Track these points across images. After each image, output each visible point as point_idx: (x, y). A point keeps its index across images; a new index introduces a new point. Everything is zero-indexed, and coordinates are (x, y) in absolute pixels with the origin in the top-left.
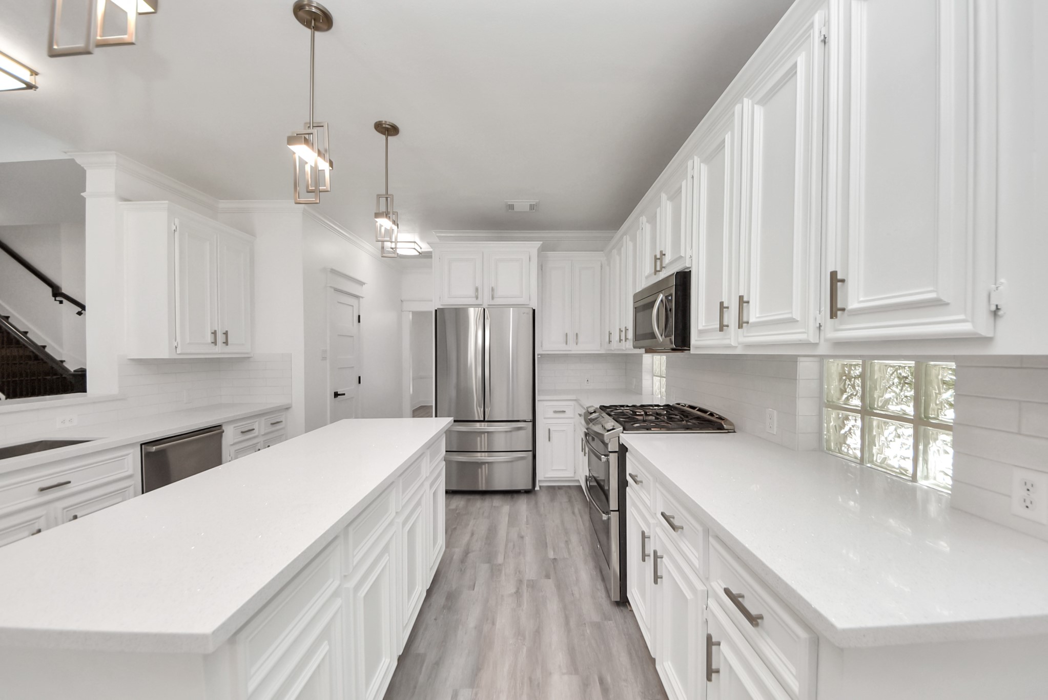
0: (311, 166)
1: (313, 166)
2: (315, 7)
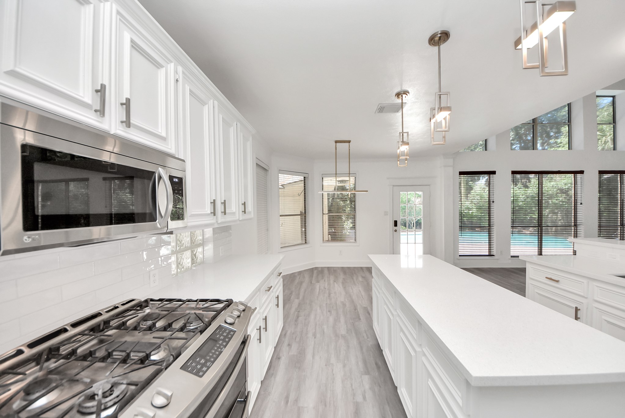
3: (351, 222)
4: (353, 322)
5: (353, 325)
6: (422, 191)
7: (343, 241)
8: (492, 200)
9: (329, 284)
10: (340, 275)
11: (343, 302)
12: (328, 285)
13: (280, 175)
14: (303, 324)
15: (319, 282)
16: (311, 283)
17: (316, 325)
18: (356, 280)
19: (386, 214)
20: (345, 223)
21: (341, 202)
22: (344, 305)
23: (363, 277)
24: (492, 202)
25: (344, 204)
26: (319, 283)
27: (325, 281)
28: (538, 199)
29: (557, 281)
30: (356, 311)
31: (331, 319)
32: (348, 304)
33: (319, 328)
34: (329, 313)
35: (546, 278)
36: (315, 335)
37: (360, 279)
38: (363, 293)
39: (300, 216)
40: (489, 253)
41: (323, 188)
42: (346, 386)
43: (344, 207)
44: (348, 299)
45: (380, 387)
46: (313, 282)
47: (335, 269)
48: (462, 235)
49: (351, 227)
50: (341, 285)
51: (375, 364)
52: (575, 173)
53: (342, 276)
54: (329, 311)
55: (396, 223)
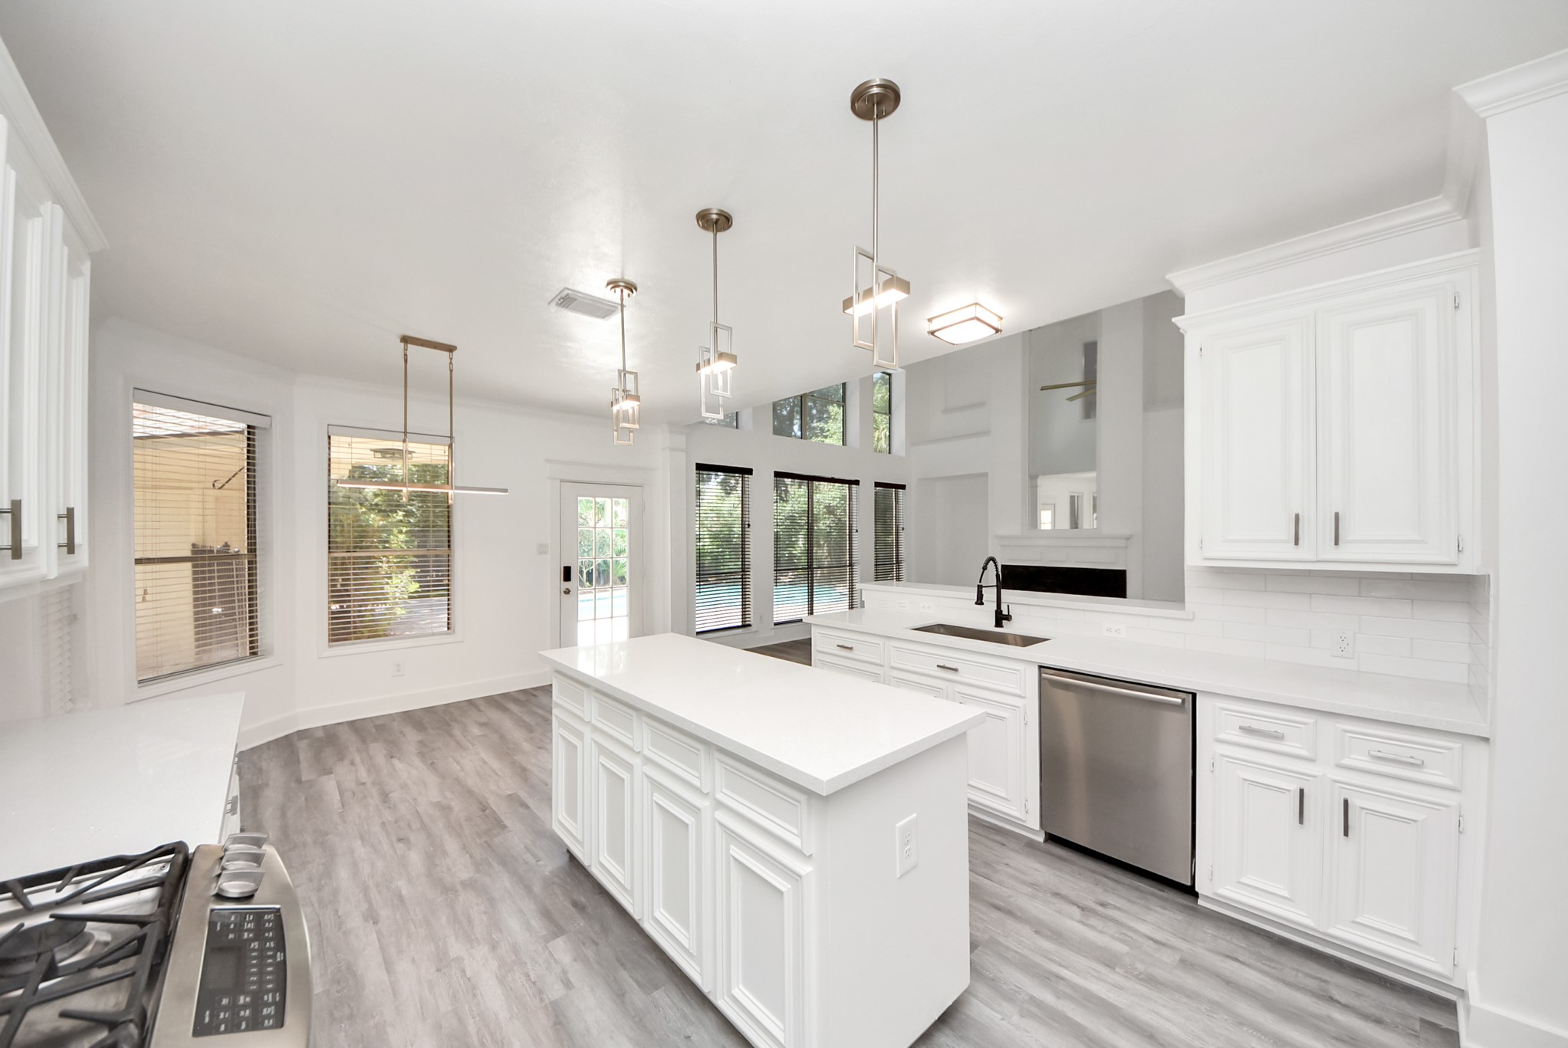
3: (414, 577)
4: (485, 842)
5: (489, 846)
6: (626, 498)
7: (379, 636)
8: (747, 523)
9: (372, 768)
10: (404, 736)
11: (438, 802)
12: (369, 771)
13: (136, 406)
14: (316, 905)
15: (331, 773)
16: (299, 781)
17: (366, 890)
18: (465, 736)
19: (542, 550)
20: (389, 581)
21: (372, 516)
22: (445, 809)
23: (482, 725)
24: (747, 526)
25: (383, 521)
26: (333, 775)
27: (352, 763)
28: (808, 522)
29: (851, 649)
30: (487, 812)
31: (415, 858)
32: (456, 805)
33: (379, 893)
34: (400, 846)
35: (838, 646)
36: (372, 917)
37: (476, 731)
38: (495, 764)
39: (188, 565)
40: (742, 622)
41: (329, 471)
42: (512, 986)
43: (383, 531)
44: (453, 792)
45: (596, 943)
46: (306, 776)
47: (380, 722)
48: (702, 590)
49: (411, 593)
50: (417, 762)
51: (573, 906)
52: (850, 483)
53: (411, 738)
54: (400, 840)
55: (567, 574)
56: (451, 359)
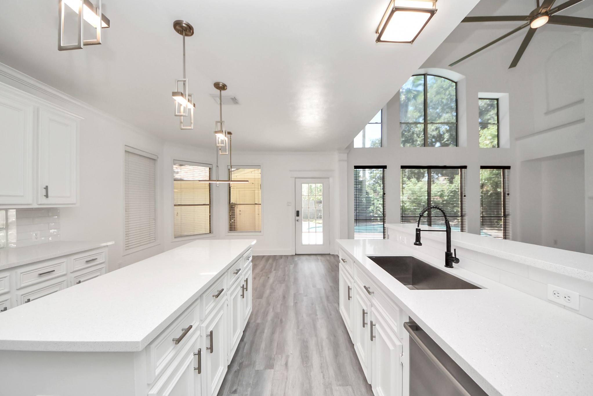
0: (184, 107)
1: (185, 106)
2: (185, 24)
6: (322, 183)
8: (384, 193)
13: (174, 166)
19: (288, 204)
41: (229, 179)
55: (298, 213)
56: (231, 137)
